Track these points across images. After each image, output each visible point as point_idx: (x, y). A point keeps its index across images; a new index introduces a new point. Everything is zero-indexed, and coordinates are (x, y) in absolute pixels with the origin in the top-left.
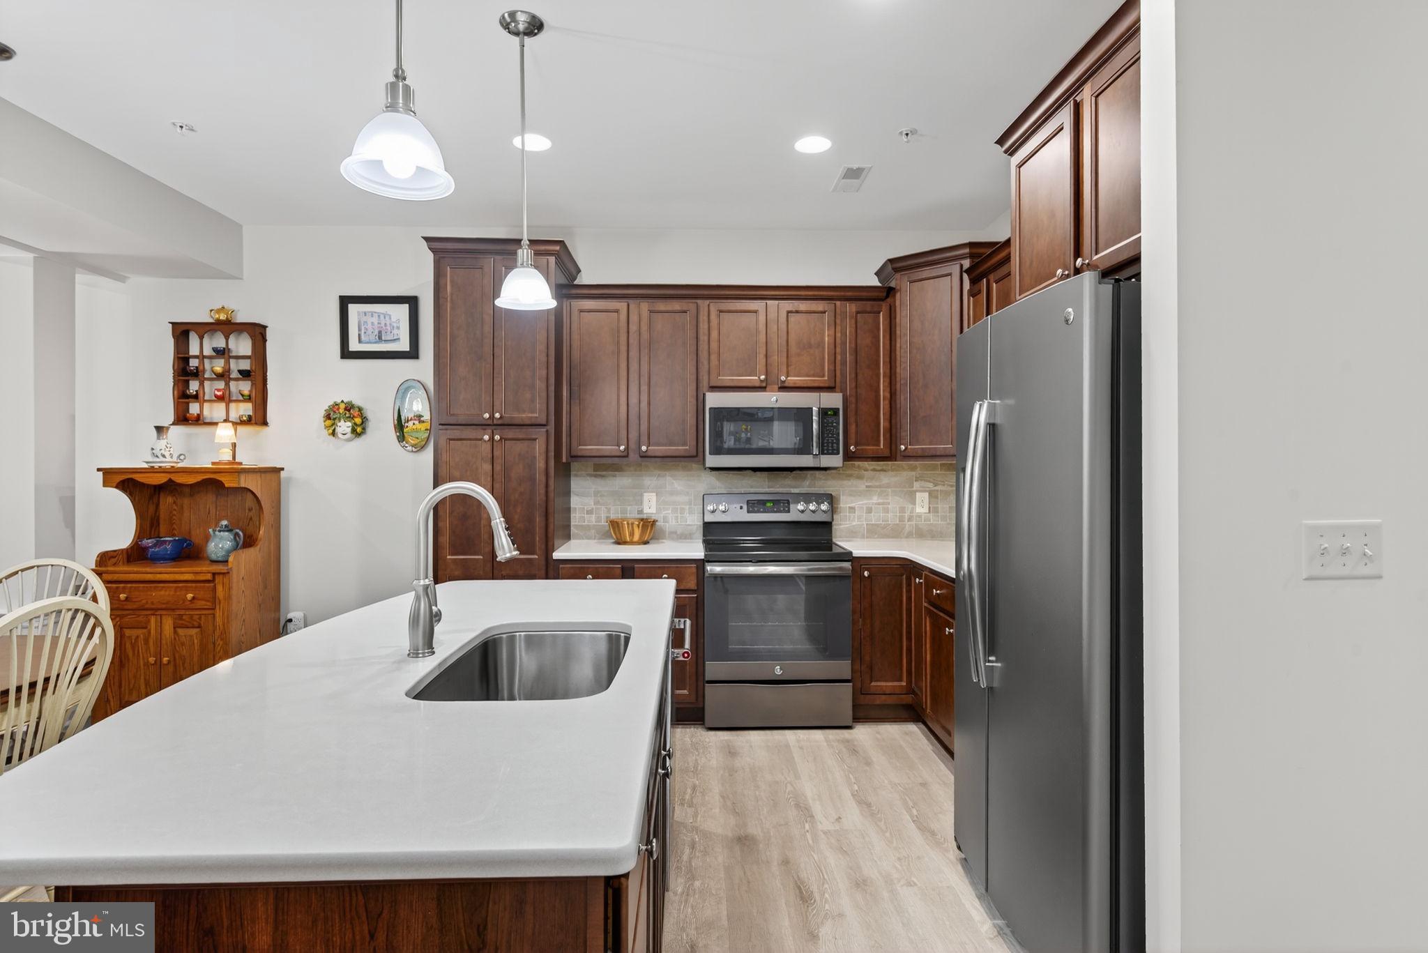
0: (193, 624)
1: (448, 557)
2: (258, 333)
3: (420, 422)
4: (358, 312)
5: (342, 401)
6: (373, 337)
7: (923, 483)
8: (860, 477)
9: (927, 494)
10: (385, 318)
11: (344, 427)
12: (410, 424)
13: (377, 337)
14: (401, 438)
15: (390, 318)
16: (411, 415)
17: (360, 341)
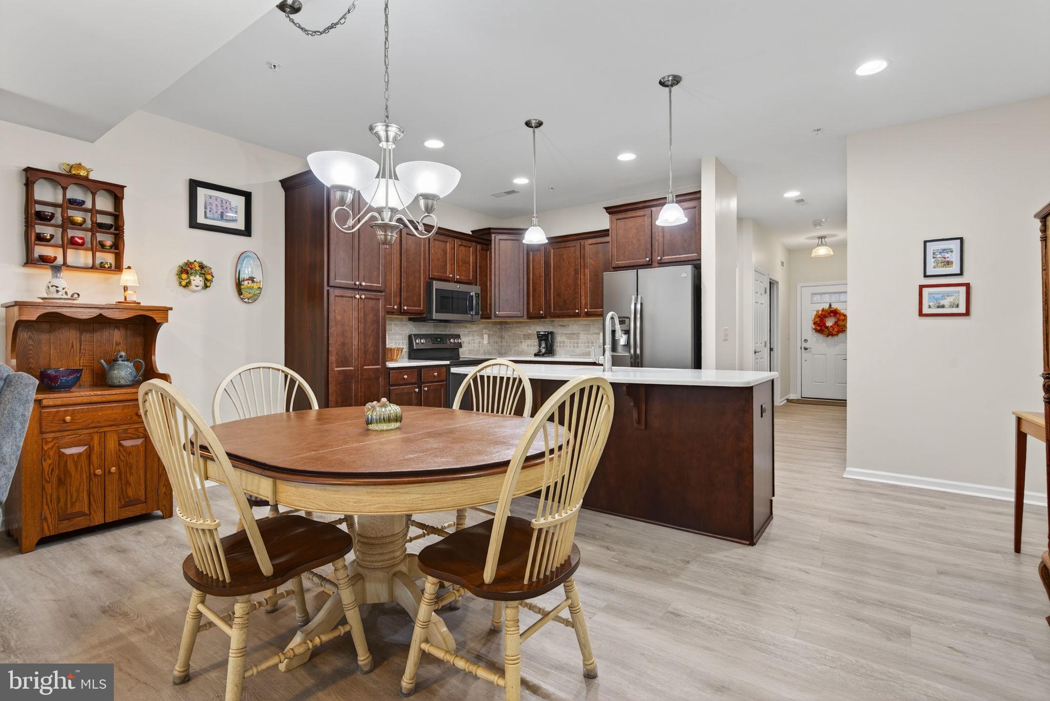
0: (139, 436)
1: (336, 369)
2: (116, 193)
3: (253, 281)
4: (205, 194)
5: (195, 261)
6: (217, 215)
7: (487, 331)
8: (466, 327)
9: (487, 335)
10: (226, 203)
11: (197, 280)
12: (246, 283)
13: (220, 216)
14: (240, 293)
15: (230, 204)
16: (246, 277)
17: (206, 217)
